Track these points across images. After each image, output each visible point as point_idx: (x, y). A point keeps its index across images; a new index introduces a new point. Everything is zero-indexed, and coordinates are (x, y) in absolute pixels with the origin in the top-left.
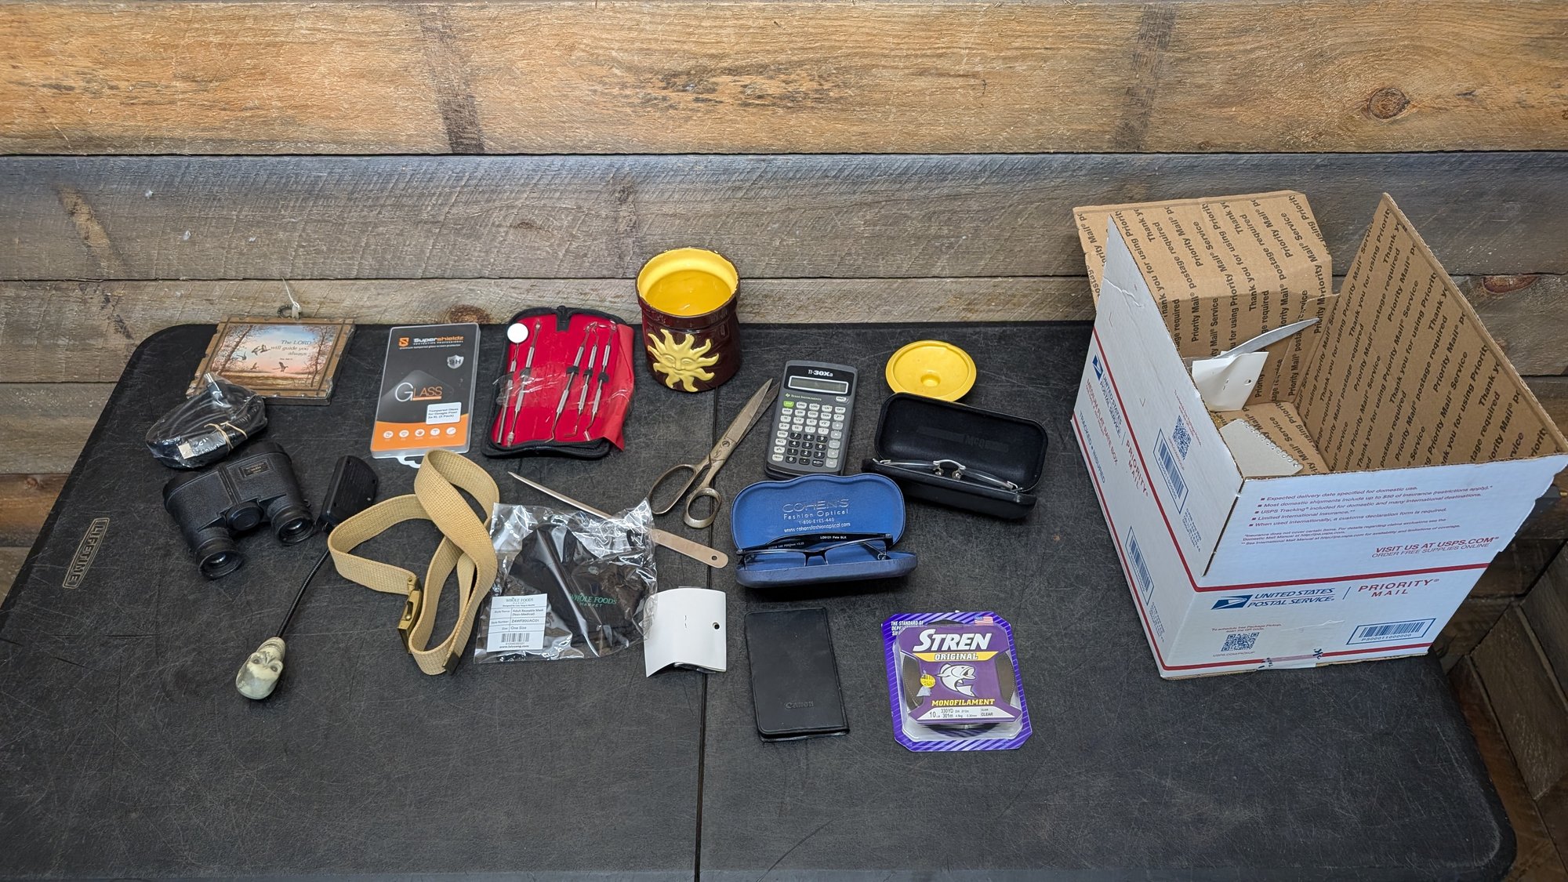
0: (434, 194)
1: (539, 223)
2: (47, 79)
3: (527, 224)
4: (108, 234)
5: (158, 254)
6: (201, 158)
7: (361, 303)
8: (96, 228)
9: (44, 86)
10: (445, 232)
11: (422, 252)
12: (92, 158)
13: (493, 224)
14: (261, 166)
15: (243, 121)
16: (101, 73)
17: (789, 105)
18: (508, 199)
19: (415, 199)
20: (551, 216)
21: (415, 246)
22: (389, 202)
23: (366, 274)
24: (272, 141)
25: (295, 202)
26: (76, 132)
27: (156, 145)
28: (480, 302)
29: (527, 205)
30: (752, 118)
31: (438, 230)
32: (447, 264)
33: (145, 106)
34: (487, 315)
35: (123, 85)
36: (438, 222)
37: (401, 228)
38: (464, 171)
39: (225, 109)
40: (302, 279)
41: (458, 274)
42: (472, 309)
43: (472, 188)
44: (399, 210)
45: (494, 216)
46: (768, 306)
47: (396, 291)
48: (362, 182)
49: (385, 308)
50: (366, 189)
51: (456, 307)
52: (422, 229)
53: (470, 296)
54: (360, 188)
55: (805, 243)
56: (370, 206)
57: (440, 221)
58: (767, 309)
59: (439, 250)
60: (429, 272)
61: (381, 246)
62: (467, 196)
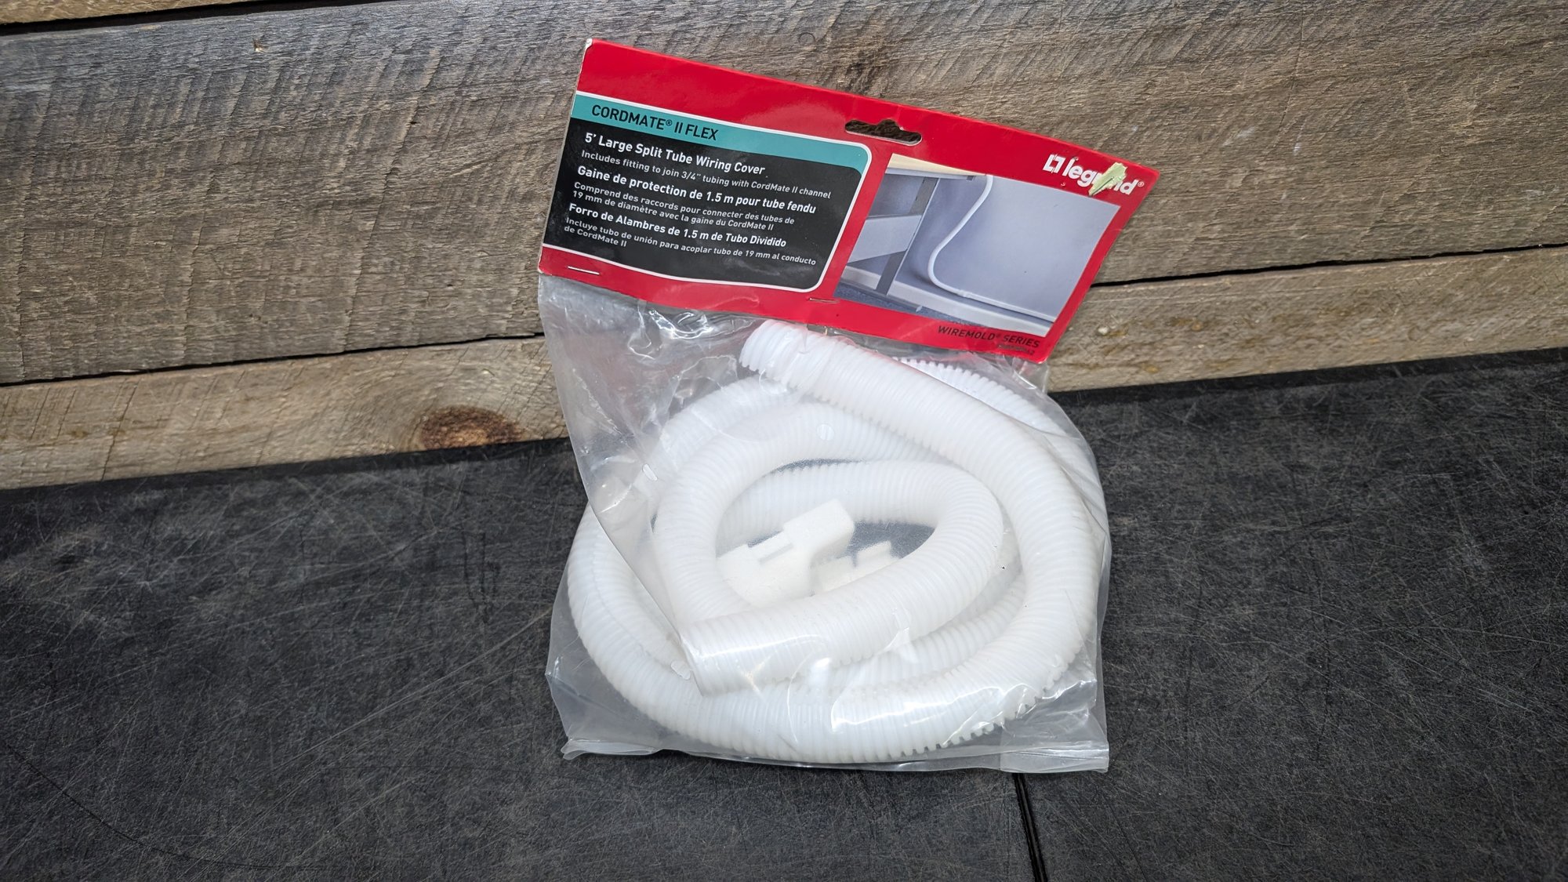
0: (350, 120)
7: (209, 424)
10: (390, 225)
11: (338, 284)
13: (512, 193)
19: (303, 135)
21: (320, 270)
22: (234, 155)
23: (209, 351)
28: (493, 395)
31: (370, 224)
32: (403, 312)
34: (509, 426)
36: (371, 200)
38: (424, 44)
40: (58, 380)
41: (432, 334)
42: (473, 415)
43: (451, 92)
44: (262, 175)
45: (513, 171)
46: (1174, 344)
47: (289, 389)
48: (151, 103)
49: (268, 430)
50: (165, 121)
51: (433, 413)
52: (330, 223)
53: (466, 385)
54: (147, 119)
55: (1308, 175)
56: (183, 170)
57: (374, 198)
58: (1169, 352)
59: (378, 277)
60: (361, 335)
61: (232, 279)
62: (438, 120)
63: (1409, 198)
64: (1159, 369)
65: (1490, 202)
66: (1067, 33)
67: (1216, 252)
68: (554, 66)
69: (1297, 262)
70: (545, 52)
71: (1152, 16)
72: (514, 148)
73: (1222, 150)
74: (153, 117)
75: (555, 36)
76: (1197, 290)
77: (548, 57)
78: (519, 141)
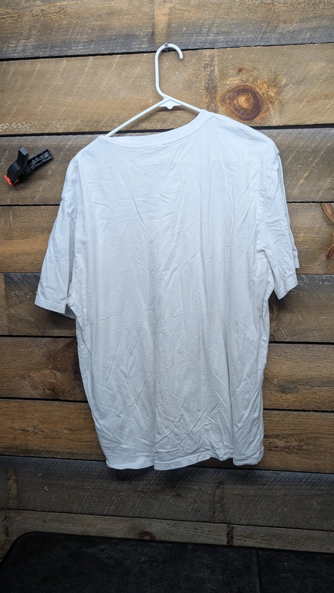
2: (22, 427)
3: (179, 495)
4: (18, 489)
5: (33, 498)
6: (63, 460)
7: (104, 527)
8: (15, 486)
9: (19, 430)
10: (146, 496)
11: (135, 505)
12: (24, 458)
13: (165, 494)
14: (83, 464)
15: (83, 446)
16: (40, 426)
17: (287, 451)
18: (173, 484)
19: (138, 481)
20: (189, 492)
21: (132, 502)
23: (110, 513)
24: (91, 454)
25: (92, 480)
26: (23, 447)
27: (49, 454)
28: (153, 530)
30: (272, 455)
31: (143, 495)
32: (143, 511)
33: (51, 439)
34: (154, 537)
35: (46, 430)
36: (144, 492)
37: (129, 493)
39: (78, 441)
40: (84, 514)
41: (146, 516)
42: (149, 533)
43: (160, 478)
44: (130, 485)
45: (166, 491)
47: (120, 522)
49: (113, 530)
51: (142, 532)
52: (137, 494)
53: (149, 527)
55: (292, 511)
58: (274, 542)
59: (141, 505)
60: (135, 514)
61: (119, 501)
63: (311, 518)
64: (273, 546)
65: (326, 521)
67: (279, 523)
69: (294, 527)
72: (167, 487)
73: (276, 504)
76: (277, 530)
77: (175, 475)
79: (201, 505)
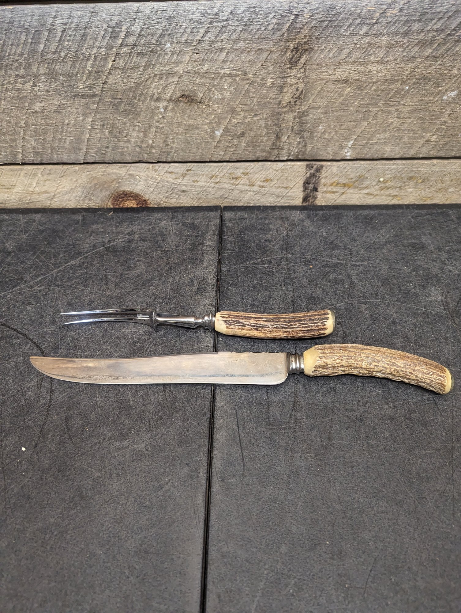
0: (90, 57)
1: (200, 95)
3: (187, 97)
7: (31, 189)
10: (103, 107)
11: (82, 132)
13: (152, 96)
18: (169, 63)
19: (69, 64)
22: (42, 70)
23: (30, 159)
29: (189, 72)
31: (95, 106)
32: (107, 147)
34: (145, 201)
36: (95, 96)
38: (119, 25)
41: (118, 158)
42: (132, 195)
43: (130, 48)
44: (53, 80)
45: (153, 87)
46: (410, 188)
47: (62, 177)
48: (10, 43)
49: (53, 194)
50: (15, 52)
51: (117, 193)
52: (79, 104)
53: (130, 181)
54: (8, 51)
56: (23, 76)
57: (97, 94)
58: (407, 192)
59: (98, 131)
60: (90, 156)
61: (40, 126)
62: (124, 60)
64: (402, 198)
66: (385, 40)
67: (433, 148)
68: (172, 39)
70: (169, 32)
71: (422, 34)
72: (154, 76)
73: (442, 100)
74: (11, 50)
75: (173, 25)
76: (422, 165)
77: (170, 34)
78: (156, 73)
79: (247, 120)
